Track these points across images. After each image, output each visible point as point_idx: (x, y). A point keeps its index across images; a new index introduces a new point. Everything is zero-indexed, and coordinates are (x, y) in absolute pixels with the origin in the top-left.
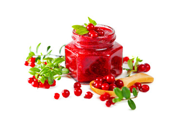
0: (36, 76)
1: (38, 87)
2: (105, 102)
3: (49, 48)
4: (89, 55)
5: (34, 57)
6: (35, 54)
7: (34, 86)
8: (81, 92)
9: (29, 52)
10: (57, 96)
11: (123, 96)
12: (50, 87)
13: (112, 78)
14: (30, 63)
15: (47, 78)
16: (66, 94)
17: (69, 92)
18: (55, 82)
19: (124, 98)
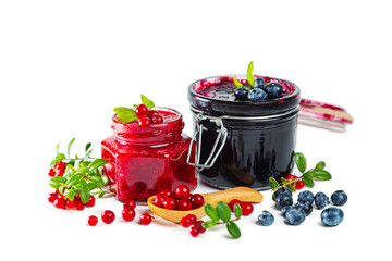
0: (61, 189)
1: (65, 208)
2: (189, 229)
3: (89, 145)
4: (136, 155)
5: (64, 161)
6: (67, 157)
7: (58, 206)
8: (134, 215)
9: (56, 155)
10: (93, 221)
11: (219, 217)
12: (86, 208)
13: (185, 190)
14: (57, 171)
15: (78, 192)
16: (109, 217)
17: (113, 214)
18: (94, 199)
19: (221, 221)
